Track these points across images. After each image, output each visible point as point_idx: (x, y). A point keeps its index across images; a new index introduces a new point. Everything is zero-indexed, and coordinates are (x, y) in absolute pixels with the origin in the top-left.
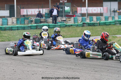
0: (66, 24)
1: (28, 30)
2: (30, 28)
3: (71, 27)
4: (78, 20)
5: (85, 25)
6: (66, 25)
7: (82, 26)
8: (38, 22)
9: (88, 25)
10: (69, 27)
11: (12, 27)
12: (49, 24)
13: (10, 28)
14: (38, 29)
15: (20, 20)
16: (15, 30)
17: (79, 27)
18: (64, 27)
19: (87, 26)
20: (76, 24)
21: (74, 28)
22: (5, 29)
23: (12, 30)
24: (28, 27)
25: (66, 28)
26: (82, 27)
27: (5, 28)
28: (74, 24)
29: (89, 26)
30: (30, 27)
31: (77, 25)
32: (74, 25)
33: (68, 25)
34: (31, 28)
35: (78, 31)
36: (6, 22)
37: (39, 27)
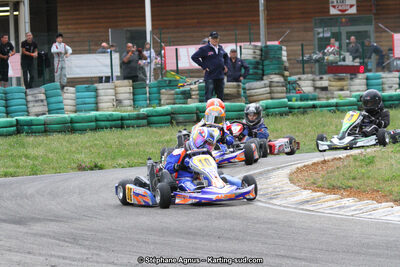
0: (289, 103)
1: (136, 130)
2: (145, 121)
4: (386, 86)
6: (291, 108)
7: (356, 107)
10: (304, 113)
11: (72, 121)
13: (63, 122)
14: (178, 123)
15: (147, 89)
16: (83, 130)
18: (281, 114)
20: (333, 101)
22: (46, 129)
23: (73, 130)
24: (138, 117)
25: (290, 117)
27: (45, 124)
30: (146, 117)
31: (337, 105)
34: (150, 124)
36: (93, 100)
37: (181, 118)
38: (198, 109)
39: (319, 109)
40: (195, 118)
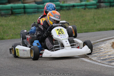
0: (61, 4)
3: (72, 11)
5: (102, 4)
6: (62, 7)
7: (96, 6)
8: (4, 2)
9: (108, 4)
10: (68, 10)
12: (26, 5)
17: (89, 9)
19: (106, 7)
20: (84, 3)
21: (79, 11)
26: (95, 8)
28: (79, 4)
29: (111, 6)
31: (86, 5)
32: (78, 6)
33: (66, 7)
35: (88, 18)
38: (12, 7)
39: (77, 8)
40: (10, 13)
